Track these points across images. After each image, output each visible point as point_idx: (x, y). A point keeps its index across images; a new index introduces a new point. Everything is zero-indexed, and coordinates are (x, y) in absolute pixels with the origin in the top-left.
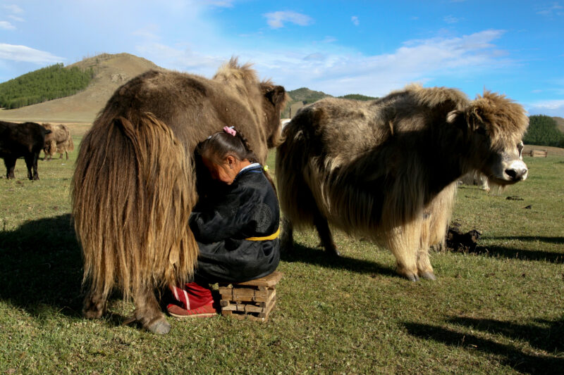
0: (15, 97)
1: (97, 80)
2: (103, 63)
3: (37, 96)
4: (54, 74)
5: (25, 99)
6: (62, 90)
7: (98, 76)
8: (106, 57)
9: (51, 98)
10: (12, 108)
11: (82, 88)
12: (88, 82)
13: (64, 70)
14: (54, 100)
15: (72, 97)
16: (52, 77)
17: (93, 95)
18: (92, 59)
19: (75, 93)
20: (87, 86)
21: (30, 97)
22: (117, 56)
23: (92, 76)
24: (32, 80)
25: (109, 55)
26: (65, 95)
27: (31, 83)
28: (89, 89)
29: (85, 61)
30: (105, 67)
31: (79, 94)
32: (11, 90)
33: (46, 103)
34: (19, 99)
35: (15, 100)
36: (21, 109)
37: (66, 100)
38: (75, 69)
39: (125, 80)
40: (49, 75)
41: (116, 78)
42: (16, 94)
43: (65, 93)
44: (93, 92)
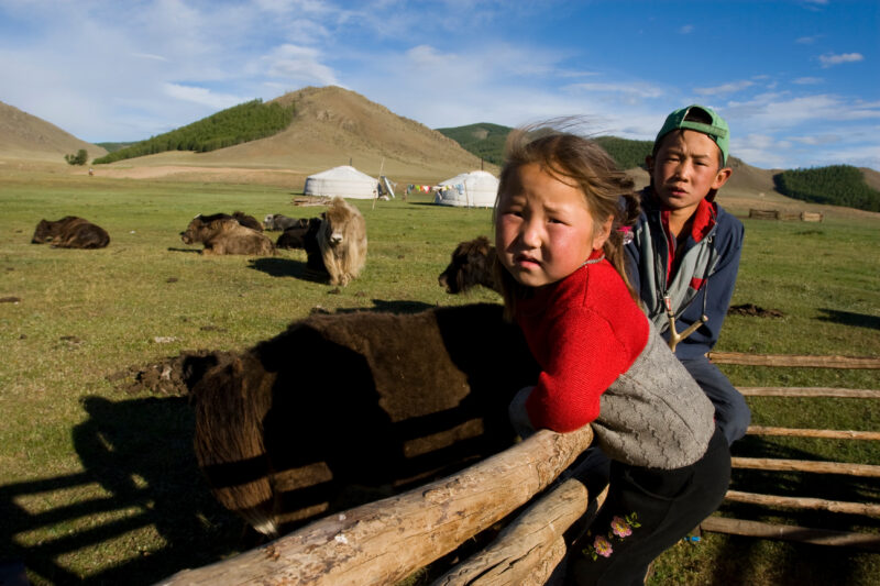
0: (208, 138)
1: (300, 118)
2: (307, 98)
3: (233, 138)
4: (251, 110)
5: (219, 140)
6: (260, 130)
7: (301, 113)
8: (311, 90)
9: (248, 139)
10: (204, 150)
11: (283, 128)
12: (289, 121)
13: (263, 107)
14: (251, 142)
15: (272, 138)
16: (249, 114)
17: (296, 136)
18: (295, 93)
19: (275, 134)
20: (288, 124)
21: (224, 139)
22: (324, 89)
23: (295, 112)
24: (227, 118)
25: (315, 88)
26: (264, 136)
27: (225, 121)
28: (290, 129)
29: (288, 96)
30: (309, 103)
31: (280, 135)
32: (204, 130)
33: (243, 146)
34: (213, 140)
35: (207, 142)
36: (214, 152)
37: (265, 142)
38: (275, 105)
39: (333, 118)
40: (246, 113)
41: (321, 115)
42: (210, 135)
43: (263, 135)
44: (295, 132)
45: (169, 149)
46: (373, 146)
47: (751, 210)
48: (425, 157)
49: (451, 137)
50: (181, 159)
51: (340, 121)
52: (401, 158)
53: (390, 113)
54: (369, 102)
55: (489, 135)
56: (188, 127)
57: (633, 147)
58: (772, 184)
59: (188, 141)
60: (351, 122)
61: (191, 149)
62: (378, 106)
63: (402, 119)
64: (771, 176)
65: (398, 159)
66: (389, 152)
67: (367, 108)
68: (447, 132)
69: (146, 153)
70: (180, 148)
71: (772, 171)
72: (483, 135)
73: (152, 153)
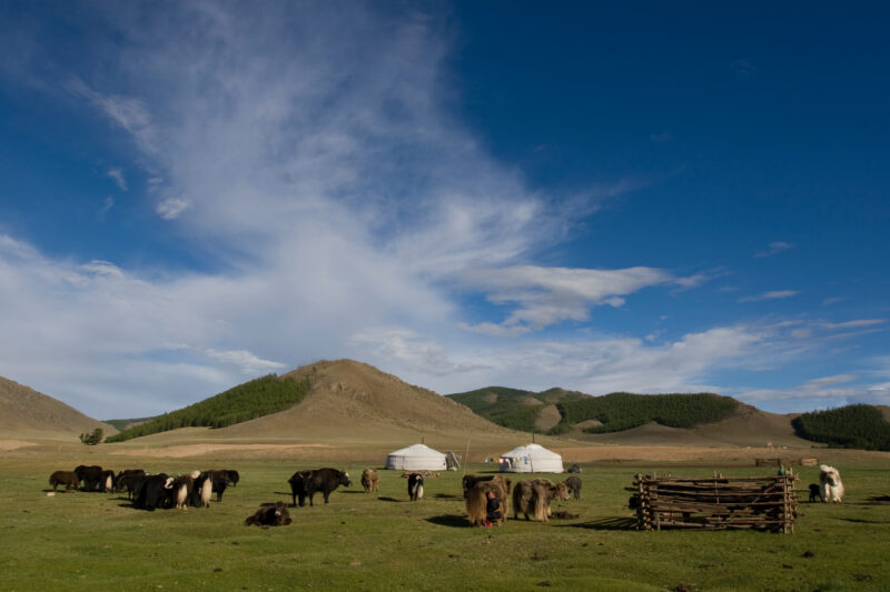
0: (223, 414)
1: (314, 392)
2: (321, 371)
3: (247, 412)
4: (266, 386)
5: (234, 415)
6: (275, 404)
7: (315, 387)
8: (324, 364)
9: (263, 413)
10: (220, 426)
11: (297, 401)
12: (303, 394)
13: (277, 381)
14: (266, 417)
15: (287, 412)
16: (264, 390)
17: (310, 409)
18: (308, 367)
19: (289, 407)
20: (303, 398)
21: (239, 414)
22: (337, 362)
23: (309, 386)
24: (242, 394)
25: (327, 362)
27: (240, 397)
28: (304, 402)
29: (301, 369)
30: (323, 376)
31: (294, 408)
32: (219, 405)
33: (258, 420)
34: (229, 415)
35: (223, 418)
36: (230, 428)
37: (281, 416)
38: (289, 379)
39: (346, 389)
40: (261, 388)
41: (334, 387)
42: (224, 411)
43: (278, 408)
44: (309, 405)
45: (182, 426)
46: (387, 415)
48: (439, 424)
49: (462, 403)
50: (197, 435)
51: (354, 391)
52: (415, 426)
53: (401, 382)
54: (381, 374)
55: (498, 398)
56: (203, 403)
57: (644, 402)
59: (203, 416)
60: (364, 394)
61: (204, 425)
62: (389, 377)
63: (415, 388)
65: (412, 428)
66: (402, 421)
67: (381, 380)
68: (460, 398)
69: (160, 430)
70: (194, 425)
72: (493, 398)
73: (166, 430)
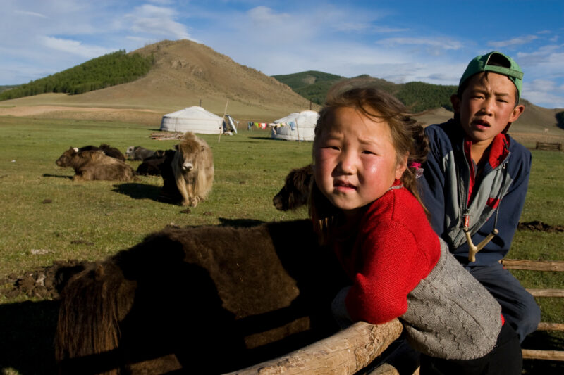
0: (80, 83)
1: (157, 66)
2: (164, 49)
3: (100, 82)
4: (117, 60)
5: (89, 84)
6: (124, 76)
7: (158, 62)
8: (167, 43)
9: (113, 84)
10: (76, 93)
11: (143, 74)
12: (148, 68)
13: (126, 56)
14: (116, 86)
15: (133, 83)
16: (114, 63)
17: (153, 81)
18: (153, 45)
19: (136, 79)
20: (148, 71)
21: (93, 83)
22: (178, 42)
23: (153, 61)
24: (96, 66)
25: (169, 41)
26: (127, 81)
27: (94, 69)
28: (150, 75)
29: (147, 47)
30: (165, 53)
31: (140, 80)
32: (76, 76)
33: (109, 89)
34: (83, 85)
35: (79, 86)
36: (84, 95)
37: (127, 86)
38: (136, 55)
39: (185, 66)
40: (112, 61)
41: (175, 64)
42: (81, 80)
43: (126, 79)
44: (152, 77)
45: (45, 92)
46: (219, 90)
47: (538, 143)
48: (263, 99)
49: (285, 83)
50: (56, 100)
51: (192, 68)
52: (242, 100)
53: (233, 62)
54: (215, 54)
55: (316, 81)
56: (63, 73)
57: (437, 91)
58: (555, 121)
59: (62, 84)
60: (200, 70)
61: (64, 92)
62: (223, 57)
63: (244, 67)
64: (554, 114)
65: (240, 101)
66: (232, 94)
67: (215, 59)
68: (282, 79)
69: (26, 95)
70: (55, 91)
71: (555, 110)
72: (311, 81)
73: (32, 95)
